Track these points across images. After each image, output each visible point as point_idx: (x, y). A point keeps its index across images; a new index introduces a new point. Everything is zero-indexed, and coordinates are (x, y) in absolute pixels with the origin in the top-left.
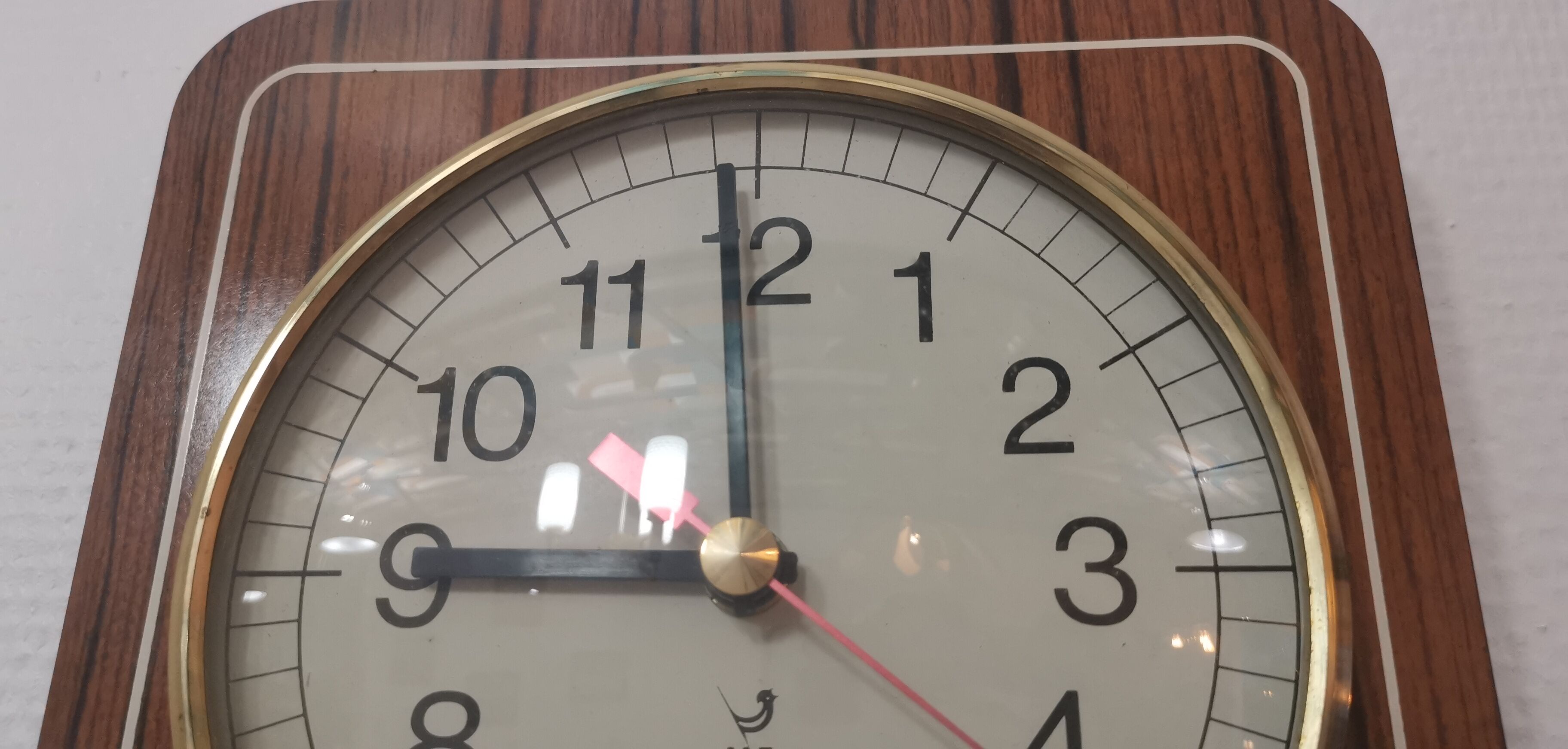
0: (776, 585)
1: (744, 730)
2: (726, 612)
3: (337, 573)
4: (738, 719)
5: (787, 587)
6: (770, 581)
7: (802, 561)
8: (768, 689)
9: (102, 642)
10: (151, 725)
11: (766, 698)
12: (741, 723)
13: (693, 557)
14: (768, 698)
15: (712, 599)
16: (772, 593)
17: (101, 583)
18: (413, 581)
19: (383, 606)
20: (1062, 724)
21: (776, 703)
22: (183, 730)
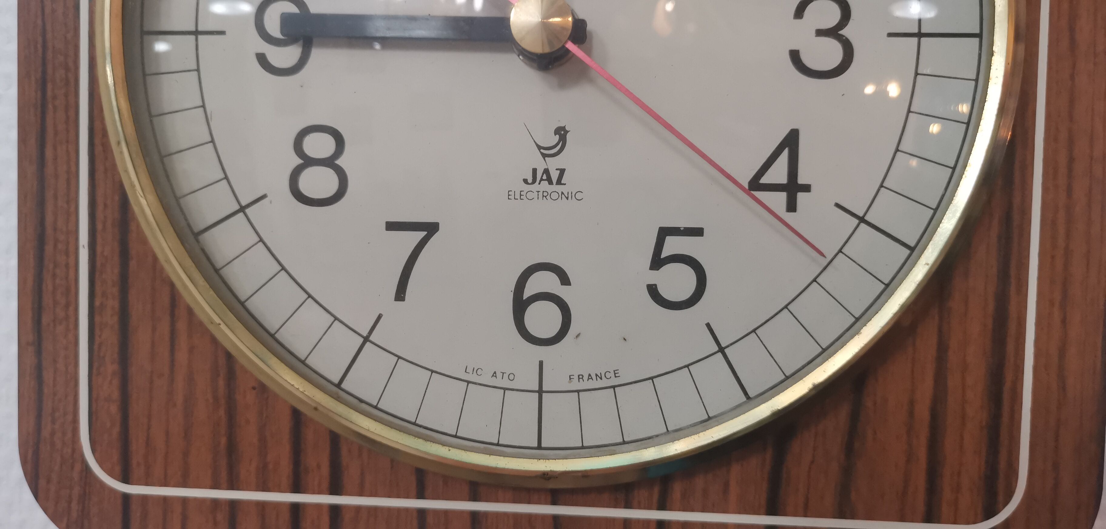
0: (570, 46)
1: (544, 156)
2: (531, 66)
3: (222, 33)
4: (539, 147)
5: (578, 47)
6: (566, 42)
7: (590, 27)
8: (563, 125)
9: (49, 86)
10: (99, 149)
11: (562, 133)
12: (542, 151)
13: (504, 22)
14: (563, 132)
15: (519, 56)
16: (568, 51)
17: (40, 40)
18: (281, 39)
19: (262, 59)
20: (786, 153)
21: (568, 136)
22: (121, 153)
